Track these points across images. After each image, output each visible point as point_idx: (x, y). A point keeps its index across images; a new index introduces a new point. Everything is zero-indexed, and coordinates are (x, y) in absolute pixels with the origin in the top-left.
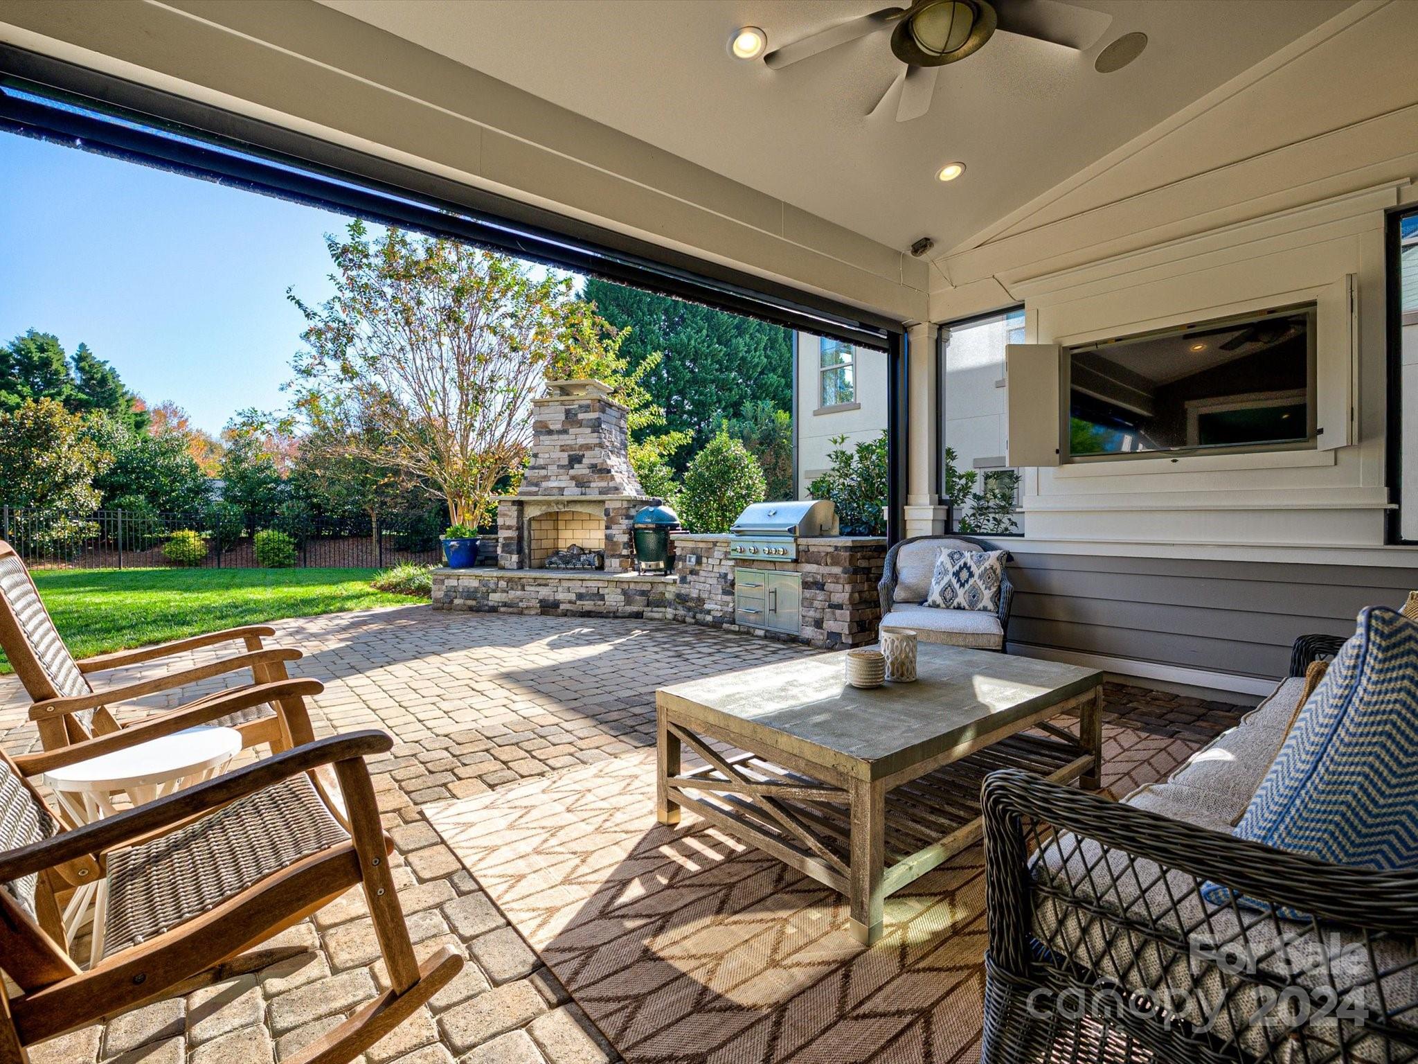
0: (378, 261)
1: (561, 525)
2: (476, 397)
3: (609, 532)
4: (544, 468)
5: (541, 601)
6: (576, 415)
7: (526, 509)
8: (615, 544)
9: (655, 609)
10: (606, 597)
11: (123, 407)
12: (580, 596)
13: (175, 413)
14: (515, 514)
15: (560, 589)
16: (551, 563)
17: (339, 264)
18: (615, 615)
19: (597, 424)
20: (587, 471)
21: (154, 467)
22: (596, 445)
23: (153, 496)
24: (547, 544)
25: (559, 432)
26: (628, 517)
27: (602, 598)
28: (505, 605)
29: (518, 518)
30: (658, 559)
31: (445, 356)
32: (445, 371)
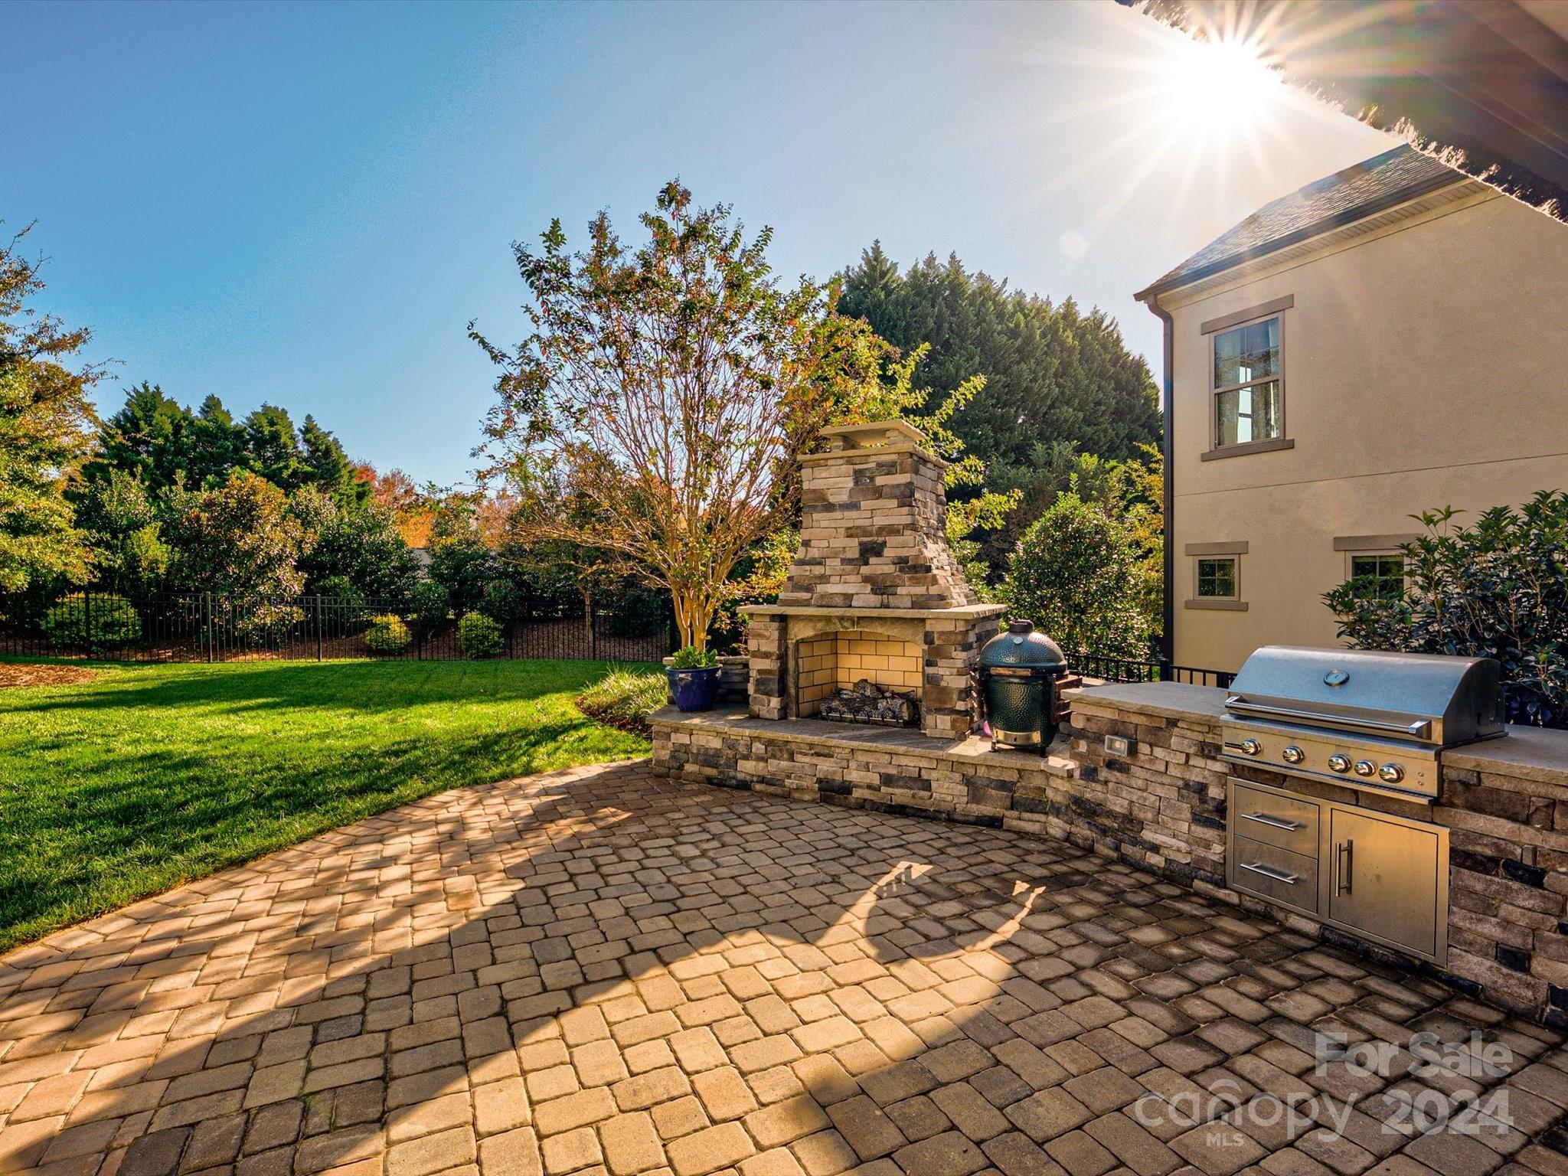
0: (585, 283)
1: (842, 646)
2: (708, 456)
3: (930, 670)
4: (820, 564)
5: (820, 781)
6: (872, 479)
7: (791, 626)
8: (945, 691)
9: (1026, 815)
10: (934, 785)
11: (346, 478)
12: (888, 780)
13: (402, 480)
14: (776, 634)
15: (853, 765)
16: (830, 710)
17: (532, 284)
18: (950, 818)
19: (908, 492)
20: (889, 569)
21: (361, 544)
22: (906, 527)
23: (358, 578)
24: (820, 677)
25: (845, 507)
26: (967, 647)
27: (927, 786)
28: (762, 780)
29: (780, 640)
30: (1027, 728)
31: (668, 402)
32: (668, 422)
